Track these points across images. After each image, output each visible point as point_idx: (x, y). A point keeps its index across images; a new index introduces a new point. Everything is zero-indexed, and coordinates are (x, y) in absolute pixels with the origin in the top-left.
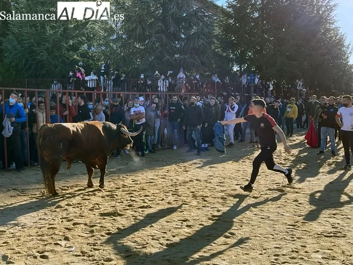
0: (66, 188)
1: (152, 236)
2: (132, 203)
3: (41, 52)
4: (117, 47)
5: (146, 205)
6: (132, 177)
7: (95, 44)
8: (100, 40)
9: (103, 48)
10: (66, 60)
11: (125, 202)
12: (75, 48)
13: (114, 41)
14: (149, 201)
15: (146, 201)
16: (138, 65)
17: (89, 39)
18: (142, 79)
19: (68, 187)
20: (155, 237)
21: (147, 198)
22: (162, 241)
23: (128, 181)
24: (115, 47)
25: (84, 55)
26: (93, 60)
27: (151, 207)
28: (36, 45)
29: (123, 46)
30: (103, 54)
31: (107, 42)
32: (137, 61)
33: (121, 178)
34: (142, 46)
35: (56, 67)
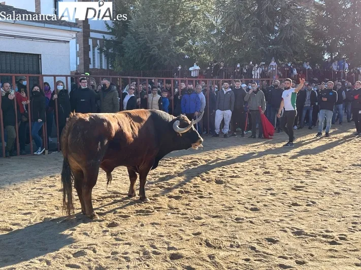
0: (169, 159)
1: (238, 201)
2: (223, 173)
3: (153, 48)
4: (217, 41)
5: (235, 175)
6: (225, 152)
7: (198, 39)
8: (202, 35)
9: (205, 42)
10: (174, 54)
11: (218, 172)
12: (181, 43)
13: (215, 35)
14: (239, 172)
15: (236, 172)
16: (235, 56)
17: (193, 35)
18: (238, 68)
19: (171, 159)
20: (241, 202)
21: (238, 169)
22: (247, 205)
23: (222, 155)
24: (215, 41)
25: (188, 49)
26: (196, 53)
27: (239, 177)
28: (149, 42)
29: (223, 40)
30: (205, 47)
31: (208, 37)
32: (234, 52)
33: (216, 152)
34: (239, 39)
35: (165, 60)
